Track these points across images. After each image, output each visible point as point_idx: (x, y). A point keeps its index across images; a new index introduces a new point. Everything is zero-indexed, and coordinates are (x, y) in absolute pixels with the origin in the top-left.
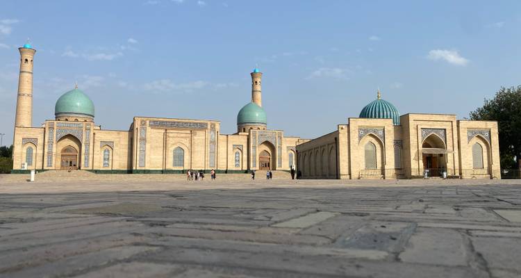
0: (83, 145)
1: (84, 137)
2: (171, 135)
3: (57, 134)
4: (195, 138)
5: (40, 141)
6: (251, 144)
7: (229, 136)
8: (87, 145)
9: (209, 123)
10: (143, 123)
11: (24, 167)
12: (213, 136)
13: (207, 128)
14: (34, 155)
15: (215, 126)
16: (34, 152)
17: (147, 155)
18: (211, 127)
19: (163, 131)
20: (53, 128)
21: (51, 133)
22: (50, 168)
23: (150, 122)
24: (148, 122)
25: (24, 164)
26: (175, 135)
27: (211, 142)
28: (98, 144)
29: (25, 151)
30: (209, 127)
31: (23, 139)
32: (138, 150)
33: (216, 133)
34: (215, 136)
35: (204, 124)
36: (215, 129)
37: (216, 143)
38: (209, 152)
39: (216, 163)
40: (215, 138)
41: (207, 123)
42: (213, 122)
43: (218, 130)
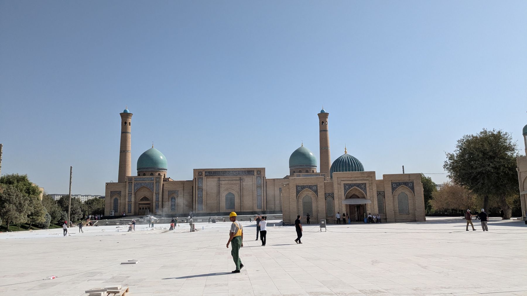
0: (154, 194)
1: (154, 188)
2: (223, 182)
3: (134, 187)
4: (244, 183)
5: (122, 193)
7: (276, 180)
8: (157, 194)
9: (255, 170)
10: (200, 174)
11: (112, 214)
13: (254, 175)
14: (119, 204)
15: (261, 172)
16: (119, 201)
17: (203, 201)
18: (257, 174)
19: (216, 180)
20: (132, 183)
21: (130, 186)
22: (130, 214)
23: (206, 172)
24: (204, 173)
25: (112, 212)
26: (226, 182)
27: (257, 187)
28: (166, 193)
29: (113, 201)
30: (255, 173)
31: (111, 192)
32: (197, 196)
33: (262, 178)
34: (261, 181)
35: (251, 171)
36: (261, 175)
37: (262, 188)
38: (256, 195)
39: (263, 205)
40: (261, 183)
41: (253, 171)
42: (259, 169)
43: (263, 176)
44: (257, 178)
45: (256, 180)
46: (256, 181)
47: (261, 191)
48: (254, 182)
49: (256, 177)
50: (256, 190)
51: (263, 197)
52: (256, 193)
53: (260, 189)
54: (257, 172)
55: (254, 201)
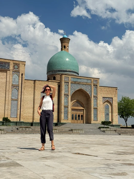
6: (63, 92)
7: (37, 82)
9: (11, 63)
12: (17, 80)
13: (8, 69)
15: (19, 67)
27: (13, 86)
30: (11, 67)
33: (21, 75)
34: (19, 79)
35: (6, 63)
36: (19, 70)
37: (20, 88)
38: (10, 98)
39: (19, 113)
40: (19, 82)
41: (9, 63)
42: (17, 62)
43: (23, 72)
44: (13, 74)
45: (11, 76)
46: (11, 78)
47: (17, 94)
48: (8, 79)
49: (11, 72)
50: (10, 90)
51: (20, 102)
52: (10, 95)
53: (17, 90)
54: (14, 67)
55: (6, 106)
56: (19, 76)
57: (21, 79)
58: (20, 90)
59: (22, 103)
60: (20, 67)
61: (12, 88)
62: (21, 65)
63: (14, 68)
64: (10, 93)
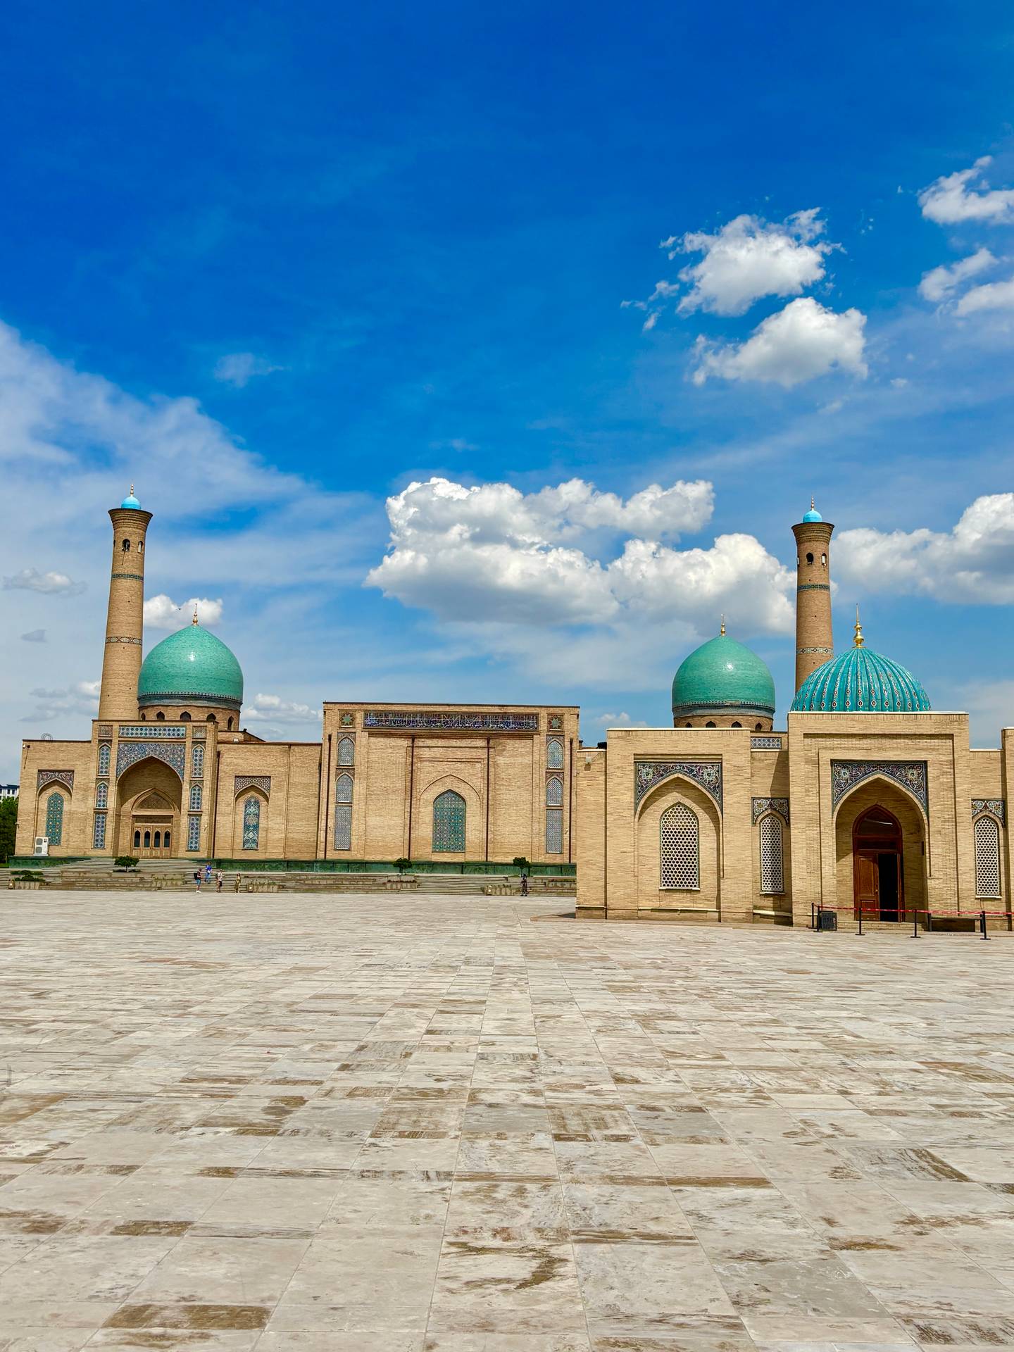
0: (185, 786)
1: (187, 765)
2: (426, 753)
3: (119, 759)
4: (501, 760)
5: (78, 779)
8: (197, 786)
9: (543, 714)
10: (347, 719)
11: (39, 850)
12: (558, 755)
13: (536, 730)
14: (65, 817)
15: (562, 723)
16: (66, 807)
17: (355, 816)
19: (404, 743)
20: (110, 742)
21: (105, 756)
22: (99, 853)
23: (367, 715)
24: (359, 717)
25: (40, 842)
26: (440, 753)
27: (550, 773)
28: (228, 785)
29: (44, 805)
30: (543, 725)
31: (40, 772)
32: (332, 799)
33: (567, 744)
34: (564, 754)
35: (528, 716)
36: (563, 731)
37: (567, 778)
38: (543, 805)
39: (566, 843)
40: (563, 761)
41: (536, 716)
42: (557, 711)
43: (572, 736)
44: (547, 741)
45: (543, 748)
46: (543, 751)
47: (560, 792)
48: (537, 757)
49: (544, 738)
50: (543, 784)
51: (568, 814)
52: (543, 798)
53: (559, 783)
54: (550, 722)
55: (536, 826)
56: (563, 747)
57: (568, 752)
58: (567, 783)
59: (573, 815)
60: (565, 722)
61: (547, 779)
62: (566, 717)
63: (551, 727)
64: (543, 792)
